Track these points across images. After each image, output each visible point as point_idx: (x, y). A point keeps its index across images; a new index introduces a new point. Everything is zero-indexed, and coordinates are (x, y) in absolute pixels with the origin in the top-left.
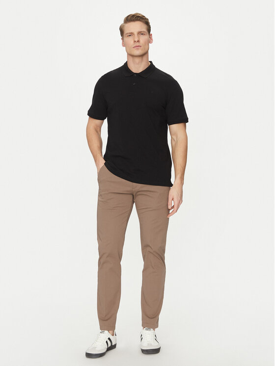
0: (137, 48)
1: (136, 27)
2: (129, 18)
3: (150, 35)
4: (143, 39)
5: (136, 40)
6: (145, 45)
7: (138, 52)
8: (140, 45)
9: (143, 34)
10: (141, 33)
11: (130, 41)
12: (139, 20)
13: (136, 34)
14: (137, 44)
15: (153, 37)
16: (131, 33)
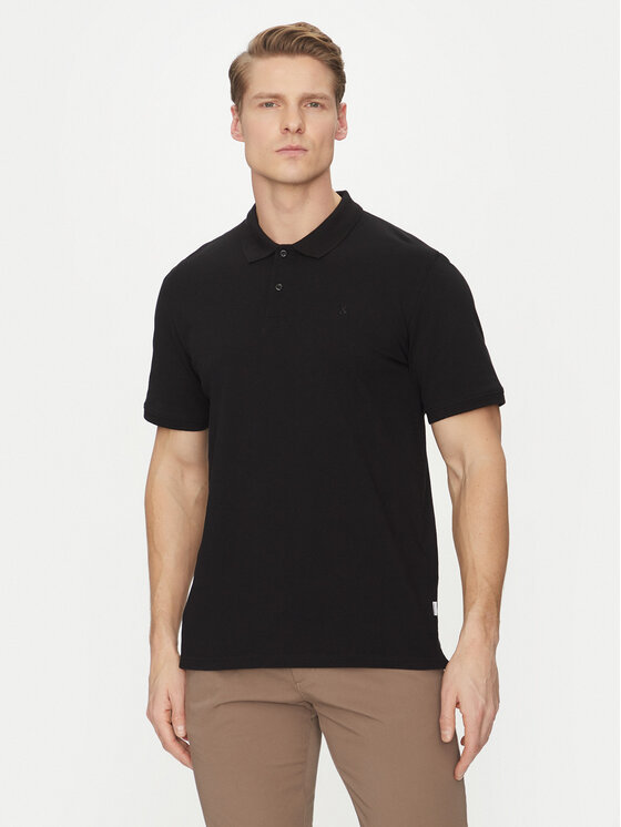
0: (293, 153)
1: (294, 76)
2: (275, 38)
3: (341, 109)
4: (316, 122)
5: (293, 125)
6: (322, 144)
7: (290, 170)
8: (304, 145)
9: (316, 105)
10: (310, 101)
11: (268, 125)
12: (310, 53)
13: (293, 101)
14: (295, 141)
15: (351, 116)
16: (276, 97)
